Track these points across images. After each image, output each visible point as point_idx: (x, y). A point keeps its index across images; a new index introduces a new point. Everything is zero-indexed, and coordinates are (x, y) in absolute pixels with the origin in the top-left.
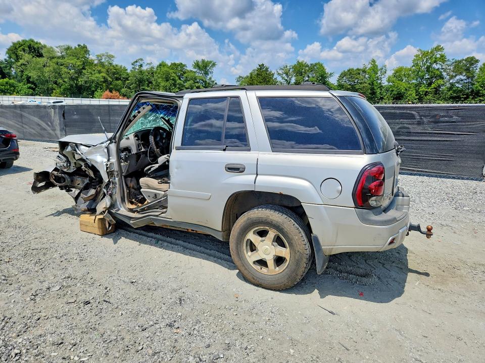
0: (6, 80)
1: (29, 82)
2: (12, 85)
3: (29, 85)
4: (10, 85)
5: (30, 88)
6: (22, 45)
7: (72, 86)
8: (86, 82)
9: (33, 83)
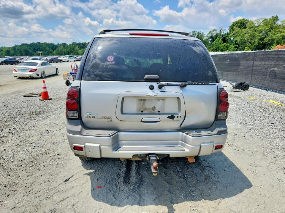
0: (225, 44)
1: (236, 44)
2: (226, 47)
3: (236, 45)
4: (226, 46)
5: (236, 47)
6: (237, 23)
7: (259, 43)
8: (269, 40)
9: (237, 44)
